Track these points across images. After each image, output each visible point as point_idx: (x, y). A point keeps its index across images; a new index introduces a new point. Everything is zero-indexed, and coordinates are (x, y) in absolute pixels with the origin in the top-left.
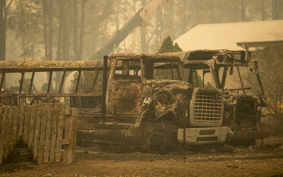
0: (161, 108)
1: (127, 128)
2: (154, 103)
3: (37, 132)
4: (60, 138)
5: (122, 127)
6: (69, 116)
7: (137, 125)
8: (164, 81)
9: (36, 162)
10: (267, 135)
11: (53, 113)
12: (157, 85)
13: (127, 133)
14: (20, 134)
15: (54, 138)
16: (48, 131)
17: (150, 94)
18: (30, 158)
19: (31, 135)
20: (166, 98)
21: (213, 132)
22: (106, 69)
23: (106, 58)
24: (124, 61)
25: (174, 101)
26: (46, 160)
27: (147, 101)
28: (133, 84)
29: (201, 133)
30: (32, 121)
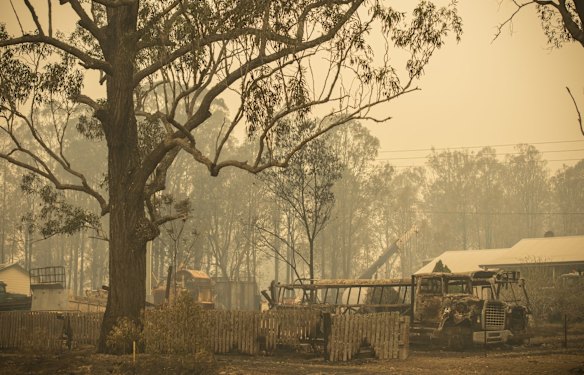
0: (459, 316)
1: (432, 331)
2: (453, 312)
3: (378, 335)
4: (396, 339)
5: (427, 331)
6: (403, 322)
7: (440, 329)
8: (460, 294)
9: (378, 358)
10: (533, 336)
11: (390, 320)
12: (455, 298)
13: (432, 336)
14: (364, 336)
15: (391, 340)
16: (387, 334)
17: (449, 305)
18: (373, 355)
19: (373, 337)
20: (463, 308)
21: (498, 334)
22: (413, 285)
23: (413, 277)
24: (429, 279)
25: (469, 311)
26: (386, 357)
27: (447, 311)
28: (436, 297)
29: (491, 335)
30: (374, 326)
